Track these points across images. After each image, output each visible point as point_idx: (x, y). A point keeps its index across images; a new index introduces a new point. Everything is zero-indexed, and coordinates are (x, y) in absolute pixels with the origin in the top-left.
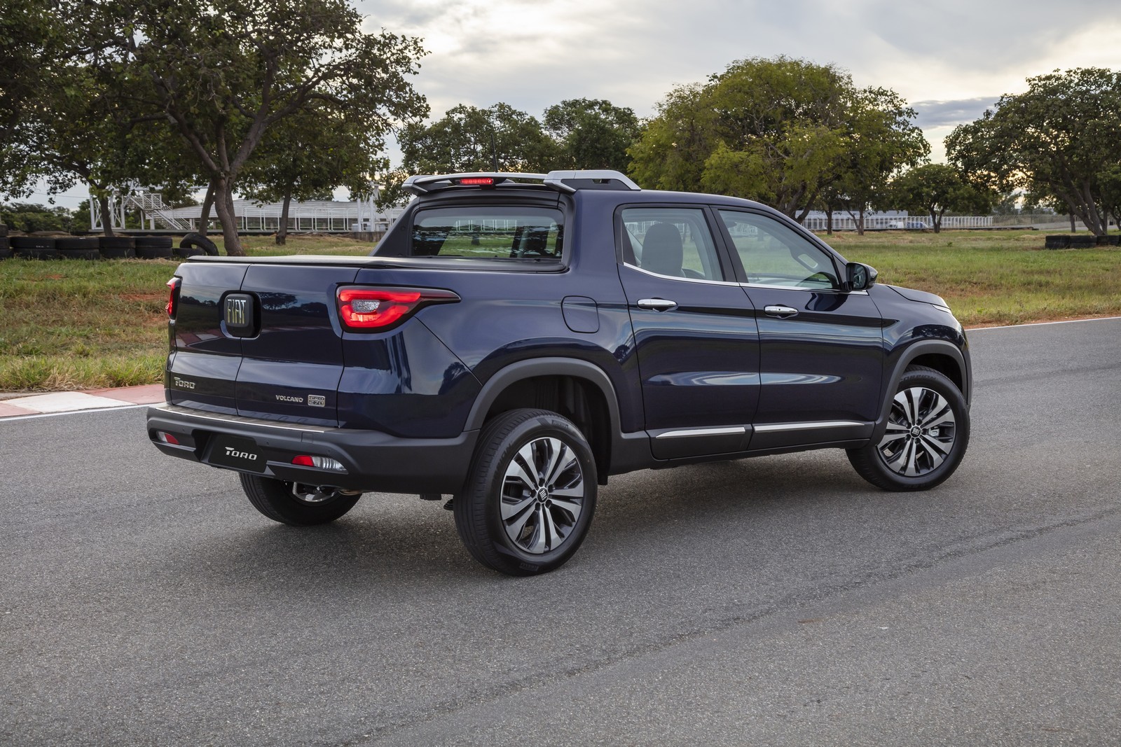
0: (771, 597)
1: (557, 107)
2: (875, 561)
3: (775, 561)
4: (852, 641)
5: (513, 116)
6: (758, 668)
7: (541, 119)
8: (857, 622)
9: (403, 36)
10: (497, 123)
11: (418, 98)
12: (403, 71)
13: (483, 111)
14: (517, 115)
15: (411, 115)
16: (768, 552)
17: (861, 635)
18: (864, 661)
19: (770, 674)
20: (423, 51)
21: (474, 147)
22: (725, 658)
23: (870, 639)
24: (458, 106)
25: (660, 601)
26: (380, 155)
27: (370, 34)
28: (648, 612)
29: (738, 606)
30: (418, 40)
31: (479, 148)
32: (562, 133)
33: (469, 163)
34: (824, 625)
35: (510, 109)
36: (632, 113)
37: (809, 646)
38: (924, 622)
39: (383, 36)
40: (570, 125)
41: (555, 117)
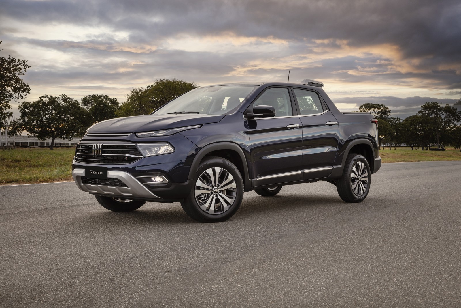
0: (203, 263)
1: (86, 97)
2: (253, 244)
3: (200, 247)
4: (257, 282)
5: (68, 100)
6: (205, 302)
7: (80, 101)
8: (255, 273)
9: (19, 60)
10: (61, 102)
11: (25, 85)
12: (18, 74)
13: (55, 97)
14: (70, 99)
15: (22, 92)
16: (195, 243)
17: (260, 279)
18: (268, 294)
19: (214, 305)
20: (27, 66)
21: (51, 111)
22: (183, 298)
23: (266, 281)
24: (45, 95)
25: (137, 268)
26: (8, 110)
27: (3, 57)
28: (130, 275)
29: (185, 268)
30: (25, 61)
31: (54, 112)
32: (89, 107)
33: (49, 118)
34: (237, 275)
35: (67, 97)
36: (116, 100)
37: (232, 287)
38: (292, 270)
39: (9, 58)
40: (91, 104)
41: (85, 101)
